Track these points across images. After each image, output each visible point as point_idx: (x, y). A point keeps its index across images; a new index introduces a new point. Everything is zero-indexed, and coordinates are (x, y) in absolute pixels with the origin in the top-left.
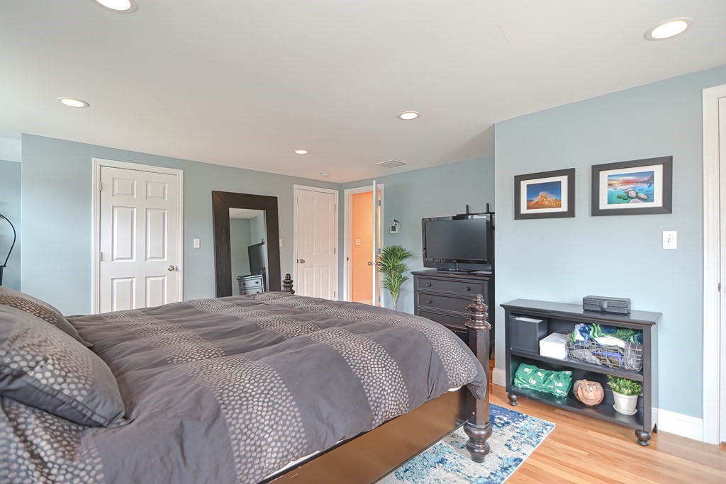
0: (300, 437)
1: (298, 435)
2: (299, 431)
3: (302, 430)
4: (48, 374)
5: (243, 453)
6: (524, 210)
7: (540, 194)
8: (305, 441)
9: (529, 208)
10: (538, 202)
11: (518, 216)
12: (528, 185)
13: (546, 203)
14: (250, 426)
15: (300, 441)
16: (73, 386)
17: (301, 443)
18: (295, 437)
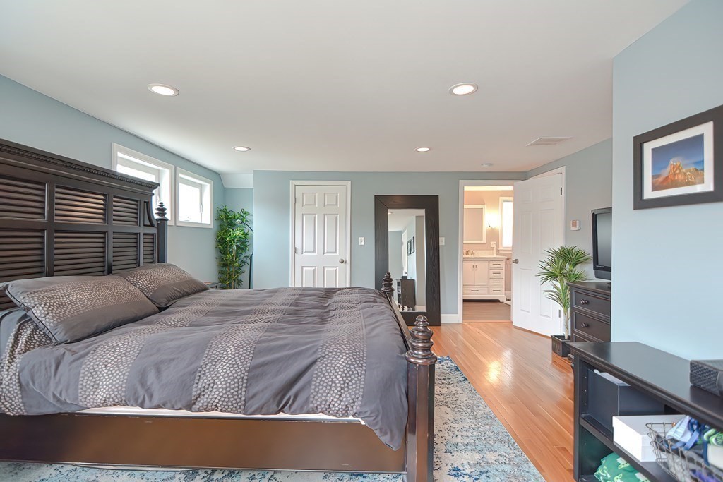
0: (121, 390)
1: (120, 388)
2: (121, 386)
3: (124, 385)
4: (38, 311)
5: (85, 384)
6: (649, 194)
7: (671, 162)
8: (123, 394)
9: (655, 188)
10: (667, 178)
11: (641, 203)
12: (653, 150)
13: (680, 177)
14: (97, 369)
15: (120, 392)
16: (47, 320)
17: (121, 394)
18: (117, 388)
